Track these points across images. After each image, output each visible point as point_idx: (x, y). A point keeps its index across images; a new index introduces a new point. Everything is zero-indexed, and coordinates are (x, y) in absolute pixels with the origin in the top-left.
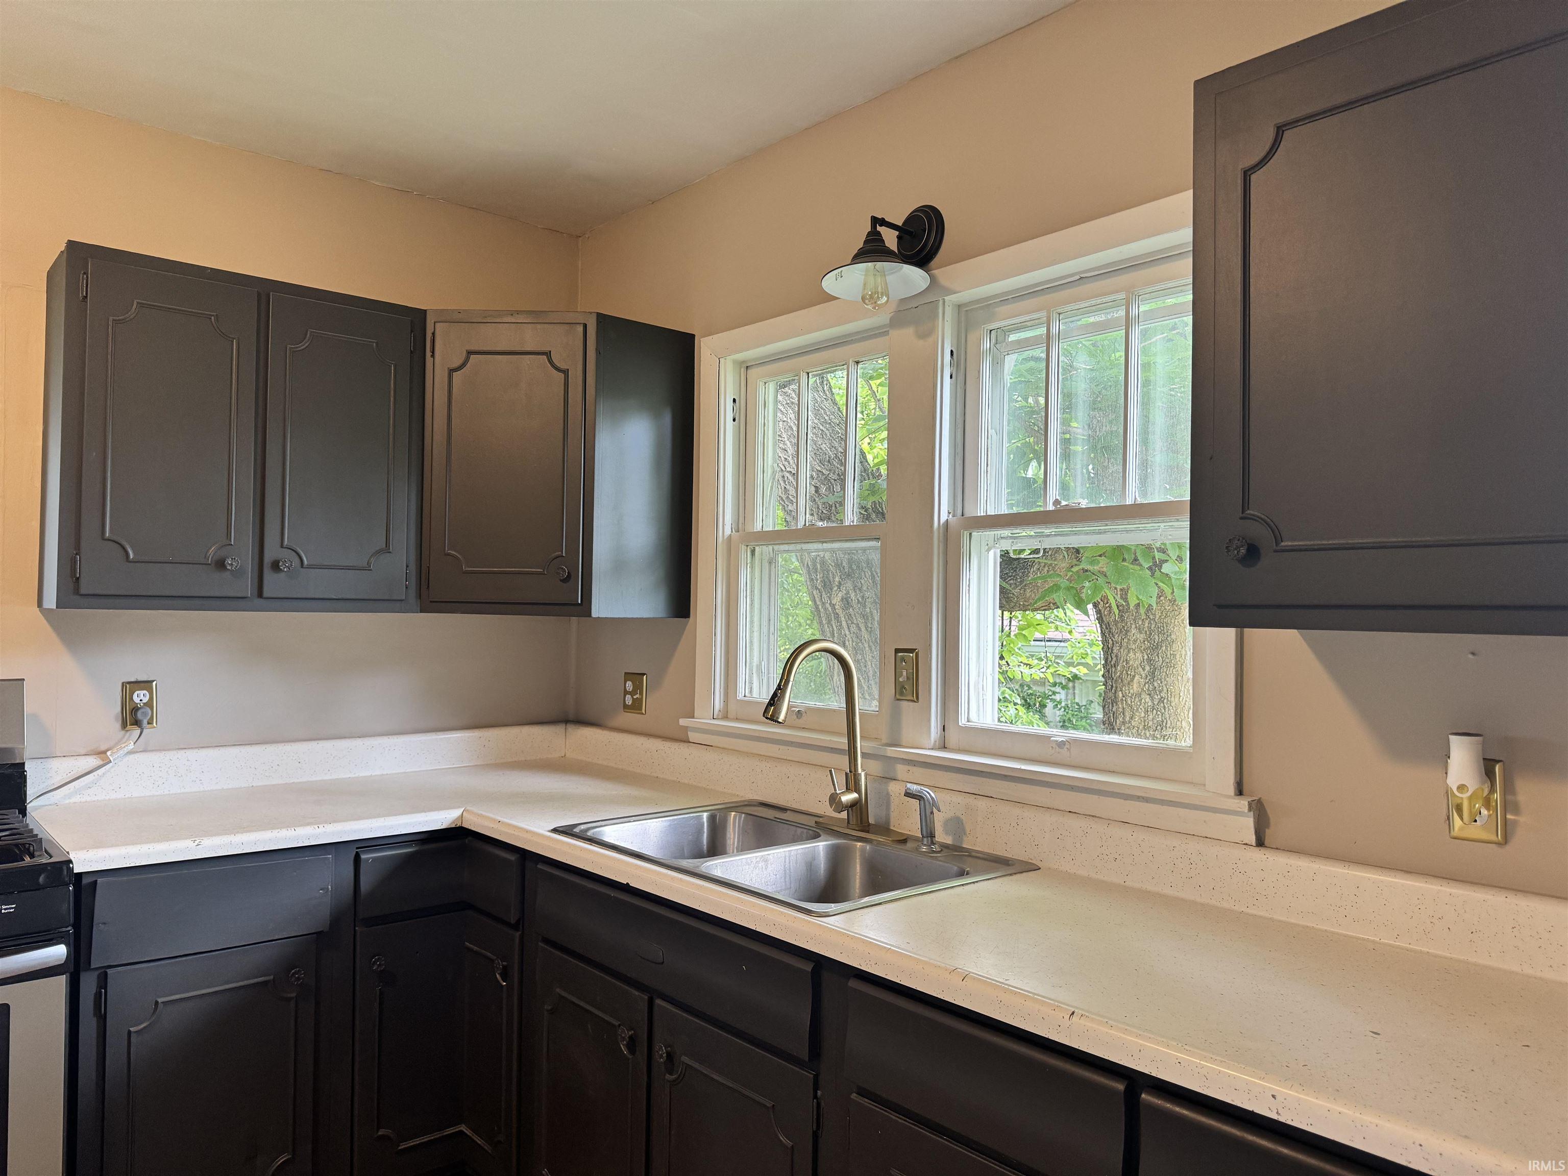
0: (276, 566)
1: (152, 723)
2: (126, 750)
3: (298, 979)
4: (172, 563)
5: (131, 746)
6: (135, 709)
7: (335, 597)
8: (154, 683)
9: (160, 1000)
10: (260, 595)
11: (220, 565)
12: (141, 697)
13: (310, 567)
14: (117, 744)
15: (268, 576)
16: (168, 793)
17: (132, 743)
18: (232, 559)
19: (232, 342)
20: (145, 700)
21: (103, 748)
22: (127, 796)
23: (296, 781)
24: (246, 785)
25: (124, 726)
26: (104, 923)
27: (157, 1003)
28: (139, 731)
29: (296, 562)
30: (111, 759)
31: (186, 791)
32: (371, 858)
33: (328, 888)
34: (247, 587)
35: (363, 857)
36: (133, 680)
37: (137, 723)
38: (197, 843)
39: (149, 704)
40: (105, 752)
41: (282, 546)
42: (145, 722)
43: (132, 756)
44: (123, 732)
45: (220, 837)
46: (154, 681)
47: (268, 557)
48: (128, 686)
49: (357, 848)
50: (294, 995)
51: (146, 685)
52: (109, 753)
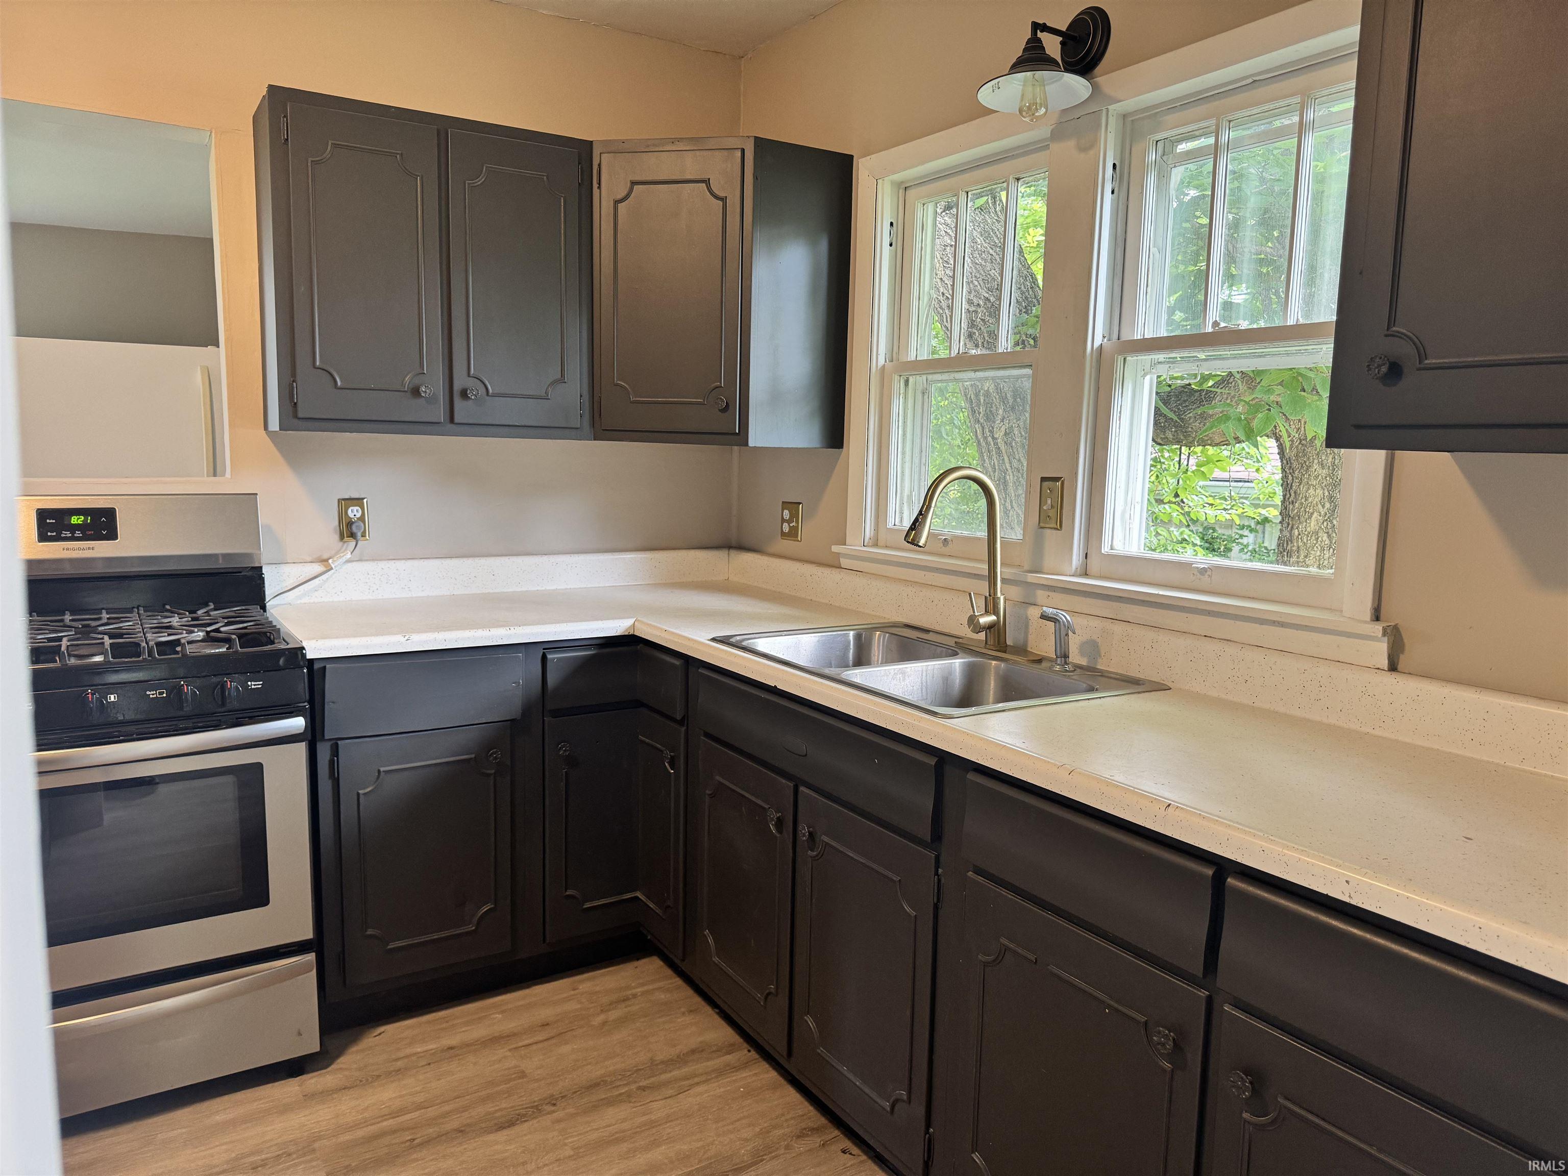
0: (464, 394)
1: (365, 536)
2: (344, 559)
3: (496, 758)
4: (373, 390)
5: (349, 556)
6: (350, 523)
7: (518, 424)
8: (365, 501)
9: (382, 769)
10: (452, 420)
11: (416, 392)
12: (354, 512)
13: (494, 395)
14: (337, 553)
15: (458, 403)
16: (381, 598)
17: (350, 553)
18: (425, 386)
19: (417, 179)
20: (359, 515)
21: (325, 557)
22: (347, 599)
23: (492, 591)
24: (448, 594)
25: (342, 537)
26: (333, 702)
27: (379, 771)
28: (354, 543)
29: (482, 391)
30: (333, 566)
31: (396, 596)
32: (556, 658)
33: (519, 683)
34: (440, 414)
35: (549, 656)
36: (347, 497)
37: (352, 535)
38: (406, 638)
39: (362, 519)
40: (327, 560)
41: (469, 375)
42: (359, 534)
43: (349, 564)
44: (341, 543)
45: (427, 634)
46: (364, 498)
47: (458, 386)
48: (343, 502)
49: (544, 649)
50: (493, 771)
51: (358, 501)
52: (330, 561)
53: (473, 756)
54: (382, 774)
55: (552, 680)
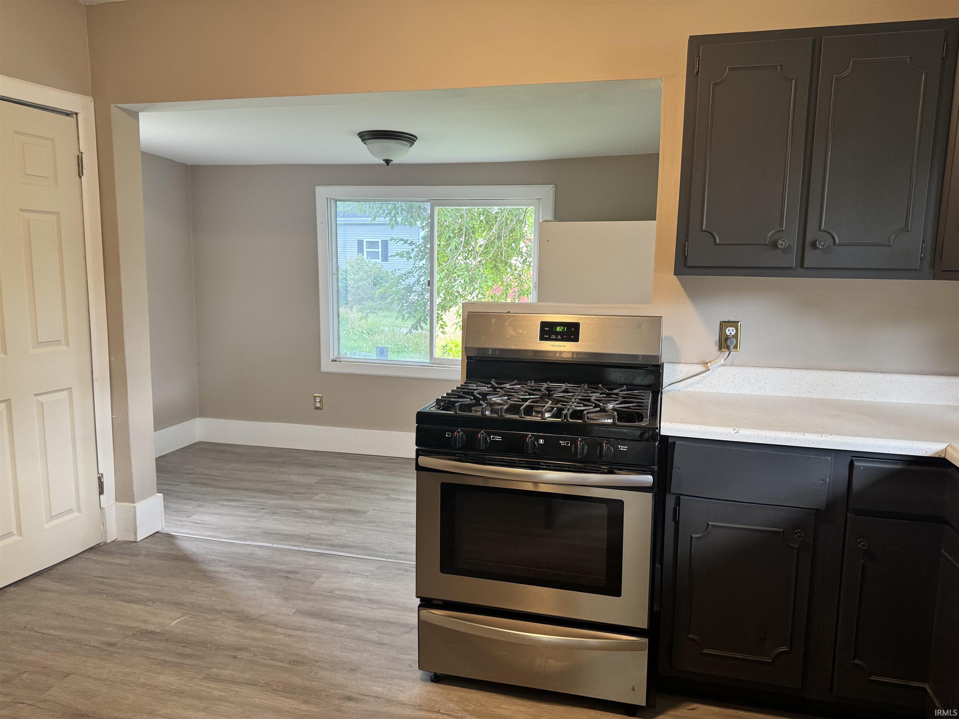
0: (814, 245)
1: (737, 348)
2: (719, 364)
3: (800, 537)
4: (742, 245)
5: (722, 362)
6: (727, 338)
7: (858, 267)
8: (739, 323)
9: (710, 523)
10: (802, 265)
11: (774, 245)
12: (730, 331)
13: (840, 245)
14: (715, 359)
15: (809, 252)
16: (743, 393)
17: (723, 360)
18: (782, 240)
19: (792, 82)
20: (733, 333)
21: (707, 361)
22: (719, 392)
23: (830, 398)
24: (794, 396)
25: (720, 348)
26: (679, 468)
27: (708, 524)
28: (728, 352)
29: (830, 241)
30: (710, 368)
31: (755, 394)
32: (863, 466)
33: (826, 481)
34: (792, 260)
35: (856, 464)
36: (727, 320)
37: (728, 348)
38: (736, 431)
39: (736, 336)
40: (707, 363)
41: (820, 230)
42: (732, 347)
43: (723, 368)
44: (719, 352)
45: (752, 430)
46: (739, 322)
47: (809, 238)
48: (723, 324)
49: (852, 457)
50: (797, 546)
51: (734, 324)
52: (709, 364)
53: (782, 530)
54: (710, 527)
55: (857, 484)
